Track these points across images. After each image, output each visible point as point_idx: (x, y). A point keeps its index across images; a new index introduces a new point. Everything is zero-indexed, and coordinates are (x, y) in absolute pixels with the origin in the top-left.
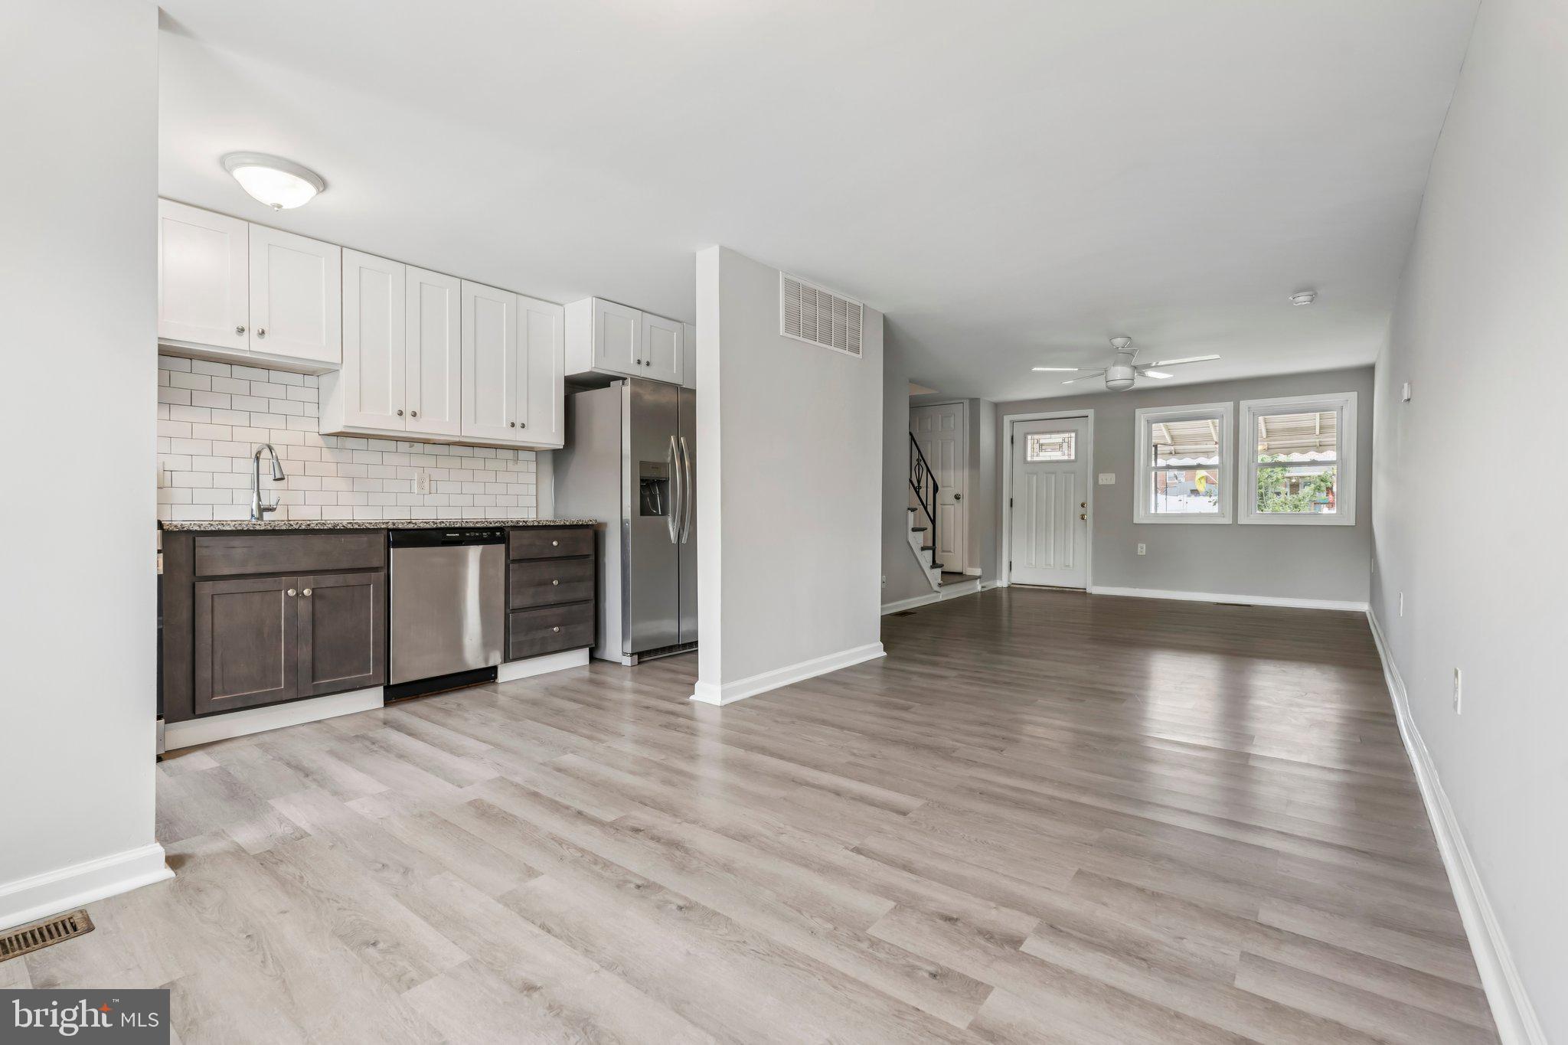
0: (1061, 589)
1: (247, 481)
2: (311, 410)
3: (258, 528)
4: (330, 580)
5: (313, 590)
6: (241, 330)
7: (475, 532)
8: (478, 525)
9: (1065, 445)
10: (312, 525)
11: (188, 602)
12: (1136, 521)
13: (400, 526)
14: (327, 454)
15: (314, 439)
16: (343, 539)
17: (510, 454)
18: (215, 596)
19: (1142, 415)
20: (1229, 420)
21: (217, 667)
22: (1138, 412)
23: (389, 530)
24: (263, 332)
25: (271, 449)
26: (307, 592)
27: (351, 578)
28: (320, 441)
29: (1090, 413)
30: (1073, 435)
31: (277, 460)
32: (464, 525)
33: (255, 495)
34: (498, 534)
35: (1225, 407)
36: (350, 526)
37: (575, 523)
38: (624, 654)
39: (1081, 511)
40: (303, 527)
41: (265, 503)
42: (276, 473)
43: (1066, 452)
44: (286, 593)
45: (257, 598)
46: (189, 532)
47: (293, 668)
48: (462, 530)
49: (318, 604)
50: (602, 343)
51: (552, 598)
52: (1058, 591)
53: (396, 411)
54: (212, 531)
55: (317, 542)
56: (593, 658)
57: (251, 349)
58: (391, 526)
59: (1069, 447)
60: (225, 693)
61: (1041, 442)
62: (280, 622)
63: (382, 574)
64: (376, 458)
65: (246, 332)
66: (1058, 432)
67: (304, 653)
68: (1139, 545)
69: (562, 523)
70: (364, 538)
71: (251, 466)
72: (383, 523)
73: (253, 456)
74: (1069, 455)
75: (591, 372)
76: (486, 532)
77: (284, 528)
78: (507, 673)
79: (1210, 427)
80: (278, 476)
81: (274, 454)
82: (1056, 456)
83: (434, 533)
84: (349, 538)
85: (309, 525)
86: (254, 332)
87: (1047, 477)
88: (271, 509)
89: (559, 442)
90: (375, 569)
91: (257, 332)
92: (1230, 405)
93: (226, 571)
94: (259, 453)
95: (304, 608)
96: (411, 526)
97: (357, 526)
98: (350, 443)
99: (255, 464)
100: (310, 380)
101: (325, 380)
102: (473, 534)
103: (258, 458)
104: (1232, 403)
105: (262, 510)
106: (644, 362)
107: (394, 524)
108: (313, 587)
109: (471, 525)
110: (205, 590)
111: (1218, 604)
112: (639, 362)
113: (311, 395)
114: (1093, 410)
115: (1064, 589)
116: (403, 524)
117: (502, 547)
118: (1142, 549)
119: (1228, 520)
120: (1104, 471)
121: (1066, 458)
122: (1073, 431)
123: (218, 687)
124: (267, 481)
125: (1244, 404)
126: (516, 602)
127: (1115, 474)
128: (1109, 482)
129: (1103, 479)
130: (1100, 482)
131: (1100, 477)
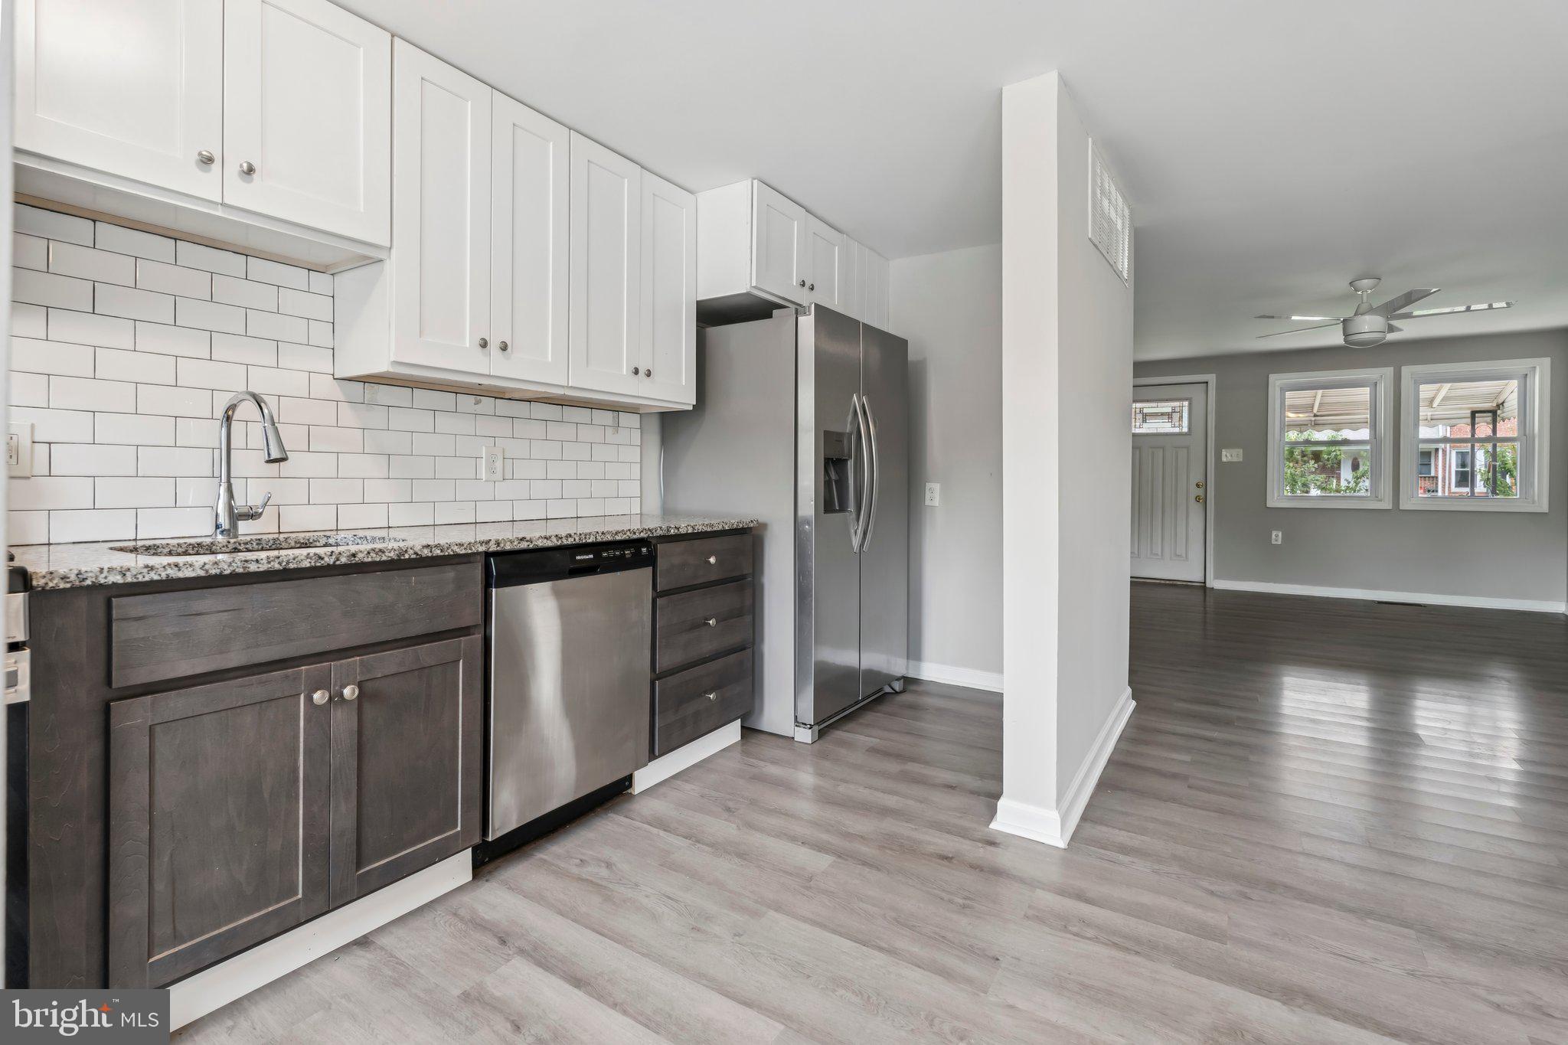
0: (1171, 582)
1: (202, 462)
2: (321, 334)
3: (253, 567)
4: (390, 661)
5: (360, 685)
6: (207, 161)
7: (615, 550)
8: (618, 538)
9: (1176, 416)
10: (360, 556)
11: (95, 749)
12: (1269, 505)
13: (508, 547)
14: (347, 414)
15: (325, 386)
16: (414, 578)
17: (608, 417)
18: (158, 729)
19: (1277, 381)
20: (1384, 390)
21: (160, 886)
22: (1272, 377)
23: (488, 555)
24: (250, 170)
25: (259, 402)
26: (349, 692)
27: (426, 653)
28: (336, 391)
29: (1211, 378)
30: (1186, 403)
31: (273, 424)
32: (599, 539)
33: (223, 490)
34: (644, 550)
35: (1384, 374)
36: (426, 552)
37: (735, 526)
38: (798, 723)
39: (1200, 492)
40: (343, 560)
41: (239, 502)
42: (272, 447)
43: (1177, 424)
44: (309, 699)
45: (248, 718)
46: (97, 587)
47: (319, 850)
48: (596, 547)
49: (369, 711)
50: (767, 251)
51: (707, 647)
52: (1166, 584)
53: (477, 341)
54: (152, 582)
55: (368, 588)
56: (748, 731)
57: (226, 201)
58: (493, 548)
59: (1181, 418)
60: (177, 939)
61: (1145, 411)
62: (296, 760)
63: (478, 637)
64: (425, 421)
65: (216, 167)
66: (1167, 400)
67: (341, 816)
68: (1274, 533)
69: (720, 528)
70: (450, 574)
71: (214, 433)
72: (481, 543)
73: (219, 413)
74: (1180, 426)
75: (748, 294)
76: (628, 548)
77: (306, 564)
78: (645, 778)
79: (1364, 393)
80: (275, 454)
81: (266, 411)
82: (1164, 427)
83: (557, 555)
84: (427, 575)
85: (354, 555)
86: (233, 169)
87: (1153, 453)
88: (252, 515)
89: (685, 398)
90: (465, 631)
91: (239, 168)
92: (1389, 371)
93: (185, 668)
94: (233, 407)
95: (342, 723)
96: (524, 545)
97: (438, 552)
98: (385, 394)
99: (224, 430)
100: (320, 281)
101: (347, 282)
102: (611, 553)
103: (228, 419)
104: (1392, 368)
105: (235, 517)
106: (808, 284)
107: (498, 544)
108: (359, 678)
109: (609, 538)
110: (133, 717)
111: (1379, 602)
112: (803, 284)
113: (321, 308)
114: (1214, 375)
115: (1175, 582)
116: (511, 542)
117: (648, 571)
118: (1277, 537)
119: (1386, 504)
120: (1227, 447)
121: (1177, 430)
122: (1186, 399)
123: (162, 930)
124: (248, 462)
125: (1407, 371)
126: (665, 661)
127: (1242, 450)
128: (1235, 459)
129: (1227, 456)
130: (1224, 459)
131: (1224, 452)
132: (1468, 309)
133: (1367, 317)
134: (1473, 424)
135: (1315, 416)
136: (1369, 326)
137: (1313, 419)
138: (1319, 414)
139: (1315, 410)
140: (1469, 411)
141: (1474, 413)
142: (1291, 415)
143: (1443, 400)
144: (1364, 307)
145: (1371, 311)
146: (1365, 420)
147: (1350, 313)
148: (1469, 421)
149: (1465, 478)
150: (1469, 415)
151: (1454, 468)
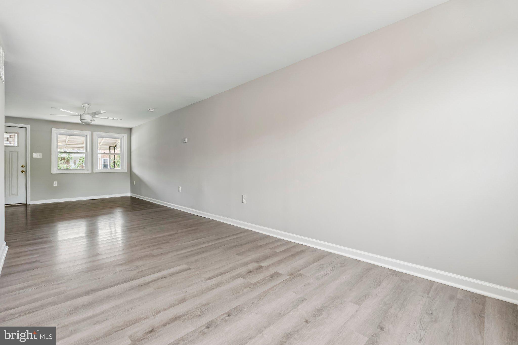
9: (11, 139)
12: (52, 172)
20: (89, 138)
22: (53, 130)
30: (16, 135)
35: (88, 133)
39: (24, 169)
59: (14, 140)
68: (54, 182)
74: (13, 143)
79: (82, 139)
92: (90, 133)
111: (88, 200)
114: (29, 125)
119: (90, 171)
120: (36, 152)
121: (12, 145)
122: (16, 133)
125: (95, 133)
127: (41, 154)
128: (39, 157)
129: (35, 155)
130: (34, 157)
131: (34, 154)
132: (108, 118)
133: (87, 115)
134: (110, 150)
135: (66, 144)
136: (87, 118)
137: (66, 145)
138: (67, 144)
139: (66, 142)
140: (109, 147)
141: (110, 147)
142: (59, 144)
143: (103, 143)
144: (86, 112)
145: (88, 114)
146: (82, 147)
147: (82, 113)
148: (109, 149)
149: (105, 166)
150: (109, 148)
151: (102, 164)
